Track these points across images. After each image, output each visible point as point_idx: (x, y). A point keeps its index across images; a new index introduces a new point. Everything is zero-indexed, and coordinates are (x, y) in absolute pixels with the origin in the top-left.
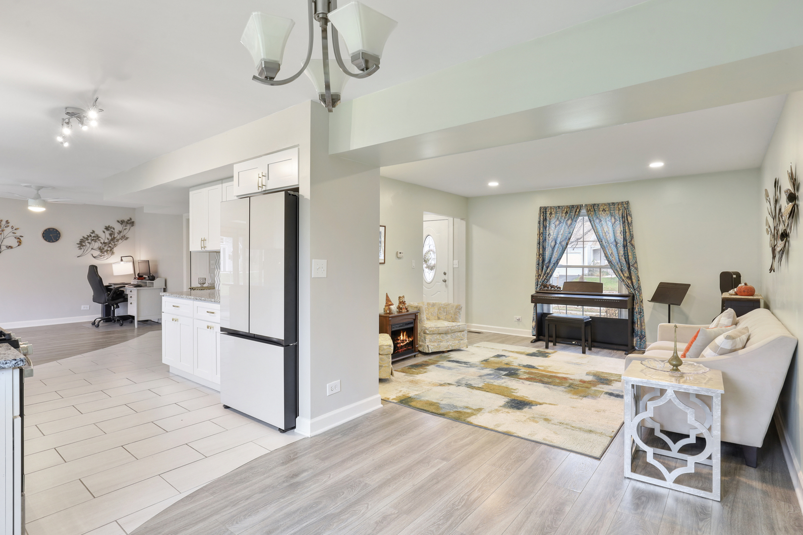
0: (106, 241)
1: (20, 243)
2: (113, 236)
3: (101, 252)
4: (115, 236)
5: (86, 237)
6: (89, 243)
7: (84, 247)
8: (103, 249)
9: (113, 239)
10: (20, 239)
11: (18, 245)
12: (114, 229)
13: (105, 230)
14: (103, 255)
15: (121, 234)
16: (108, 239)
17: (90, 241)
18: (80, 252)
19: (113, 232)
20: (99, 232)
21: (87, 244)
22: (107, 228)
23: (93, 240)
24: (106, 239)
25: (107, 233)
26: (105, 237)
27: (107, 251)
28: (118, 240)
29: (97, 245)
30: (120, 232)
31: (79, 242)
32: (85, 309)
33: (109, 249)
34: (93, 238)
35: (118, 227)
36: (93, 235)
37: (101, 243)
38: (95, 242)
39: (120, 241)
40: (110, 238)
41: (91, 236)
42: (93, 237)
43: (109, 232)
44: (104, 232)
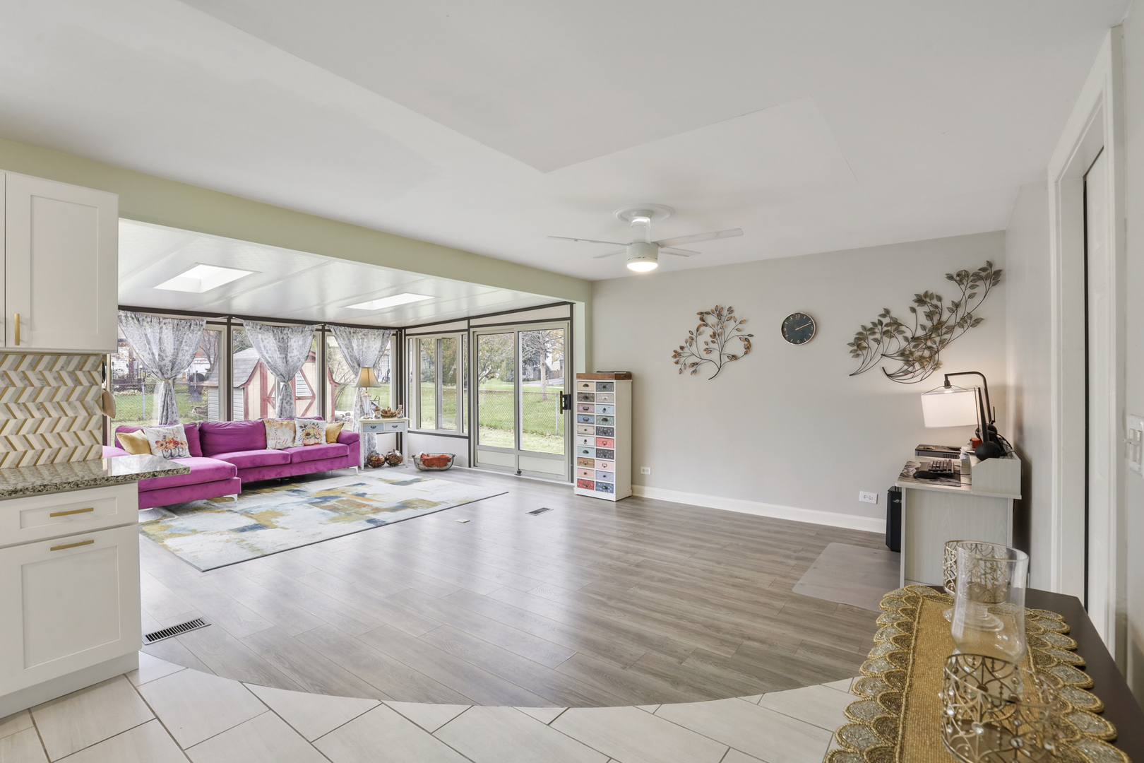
0: (920, 333)
1: (748, 348)
2: (936, 318)
3: (907, 362)
4: (944, 318)
5: (871, 326)
6: (876, 340)
7: (865, 352)
8: (912, 353)
9: (937, 328)
10: (749, 341)
11: (746, 353)
12: (940, 299)
13: (915, 305)
14: (910, 369)
15: (961, 313)
16: (924, 327)
17: (878, 336)
18: (856, 363)
19: (936, 307)
20: (901, 311)
21: (873, 345)
22: (920, 300)
23: (885, 333)
24: (919, 327)
25: (922, 310)
26: (914, 323)
27: (921, 359)
28: (951, 329)
29: (895, 344)
30: (957, 305)
31: (852, 341)
32: (867, 500)
33: (927, 353)
34: (885, 329)
35: (951, 293)
36: (886, 320)
37: (906, 339)
38: (891, 337)
39: (958, 331)
40: (929, 324)
41: (880, 323)
42: (887, 325)
43: (926, 309)
44: (913, 310)
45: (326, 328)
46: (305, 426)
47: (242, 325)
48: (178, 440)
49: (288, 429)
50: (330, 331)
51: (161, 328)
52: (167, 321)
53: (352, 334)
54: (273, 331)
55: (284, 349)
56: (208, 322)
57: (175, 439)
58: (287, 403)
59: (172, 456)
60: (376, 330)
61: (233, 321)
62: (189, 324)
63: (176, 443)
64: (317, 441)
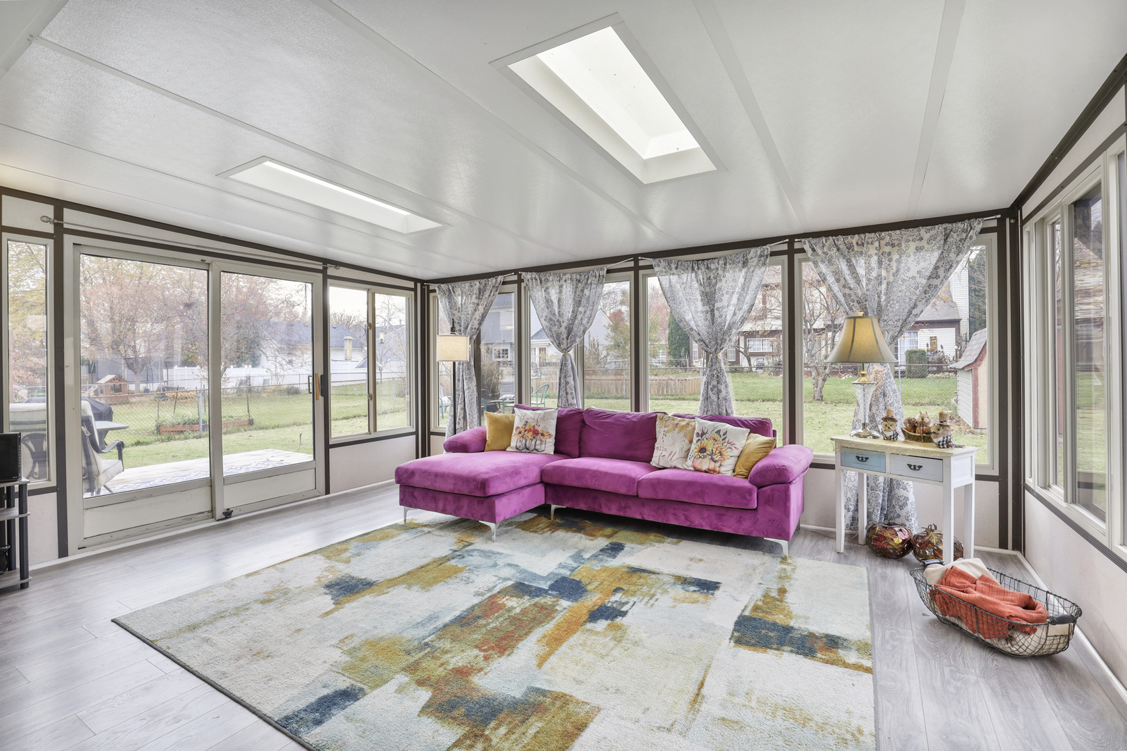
45: (797, 246)
46: (703, 434)
47: (651, 267)
48: (540, 429)
49: (682, 434)
50: (802, 251)
51: (561, 286)
52: (568, 276)
53: (856, 248)
54: (693, 269)
55: (709, 298)
56: (609, 271)
57: (536, 427)
58: (712, 390)
59: (527, 449)
60: (923, 230)
61: (641, 263)
62: (586, 277)
63: (536, 433)
64: (712, 465)
